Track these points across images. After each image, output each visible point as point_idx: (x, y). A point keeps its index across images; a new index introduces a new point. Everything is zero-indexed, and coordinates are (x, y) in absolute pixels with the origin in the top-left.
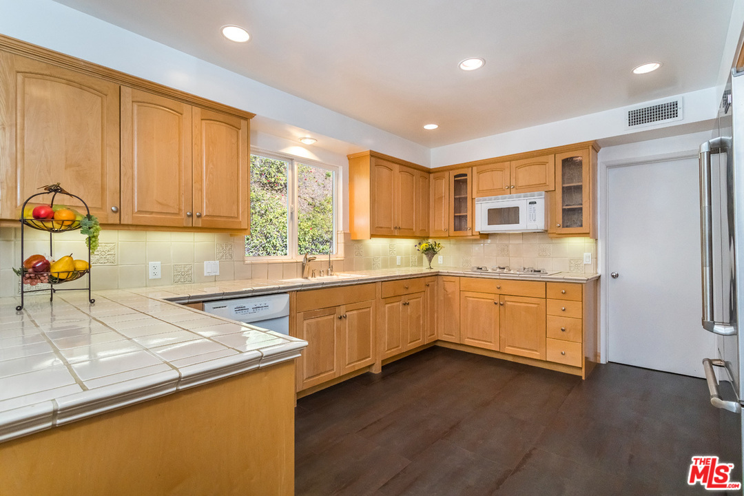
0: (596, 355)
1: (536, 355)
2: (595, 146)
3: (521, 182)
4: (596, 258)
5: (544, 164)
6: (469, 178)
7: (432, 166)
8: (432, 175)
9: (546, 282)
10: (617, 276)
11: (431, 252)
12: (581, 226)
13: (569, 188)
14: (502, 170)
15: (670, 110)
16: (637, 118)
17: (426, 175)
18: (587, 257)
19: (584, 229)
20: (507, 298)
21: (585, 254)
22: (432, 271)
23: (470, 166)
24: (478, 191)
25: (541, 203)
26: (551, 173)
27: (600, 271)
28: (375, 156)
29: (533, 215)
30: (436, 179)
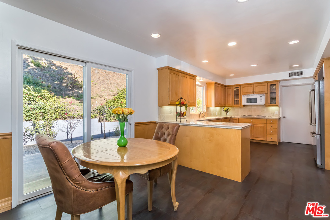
0: (280, 140)
1: (263, 139)
2: (279, 81)
3: (257, 90)
4: (279, 112)
5: (264, 86)
6: (240, 89)
7: (227, 84)
8: (226, 88)
9: (266, 119)
10: (285, 117)
11: (227, 111)
12: (276, 103)
13: (272, 93)
14: (251, 87)
15: (300, 73)
16: (291, 75)
17: (225, 87)
18: (276, 112)
19: (277, 104)
20: (254, 124)
21: (276, 111)
22: (227, 117)
23: (240, 85)
24: (243, 93)
25: (264, 97)
26: (267, 88)
27: (280, 116)
28: (216, 83)
29: (261, 100)
30: (228, 89)
